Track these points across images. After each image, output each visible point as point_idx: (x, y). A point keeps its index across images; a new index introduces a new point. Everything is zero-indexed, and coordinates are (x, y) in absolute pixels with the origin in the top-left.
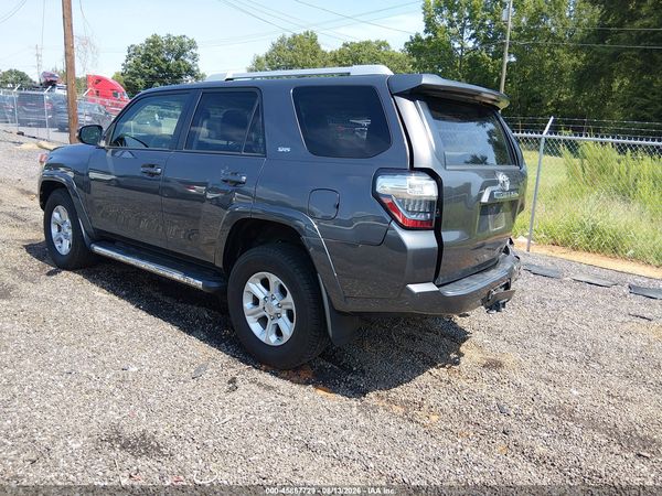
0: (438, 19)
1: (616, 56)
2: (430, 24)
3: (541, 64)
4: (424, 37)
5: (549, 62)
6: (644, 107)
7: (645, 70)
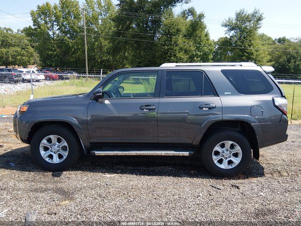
0: (39, 20)
1: (126, 42)
2: (35, 22)
3: (94, 44)
4: (33, 27)
5: (97, 43)
6: (140, 63)
7: (138, 48)
